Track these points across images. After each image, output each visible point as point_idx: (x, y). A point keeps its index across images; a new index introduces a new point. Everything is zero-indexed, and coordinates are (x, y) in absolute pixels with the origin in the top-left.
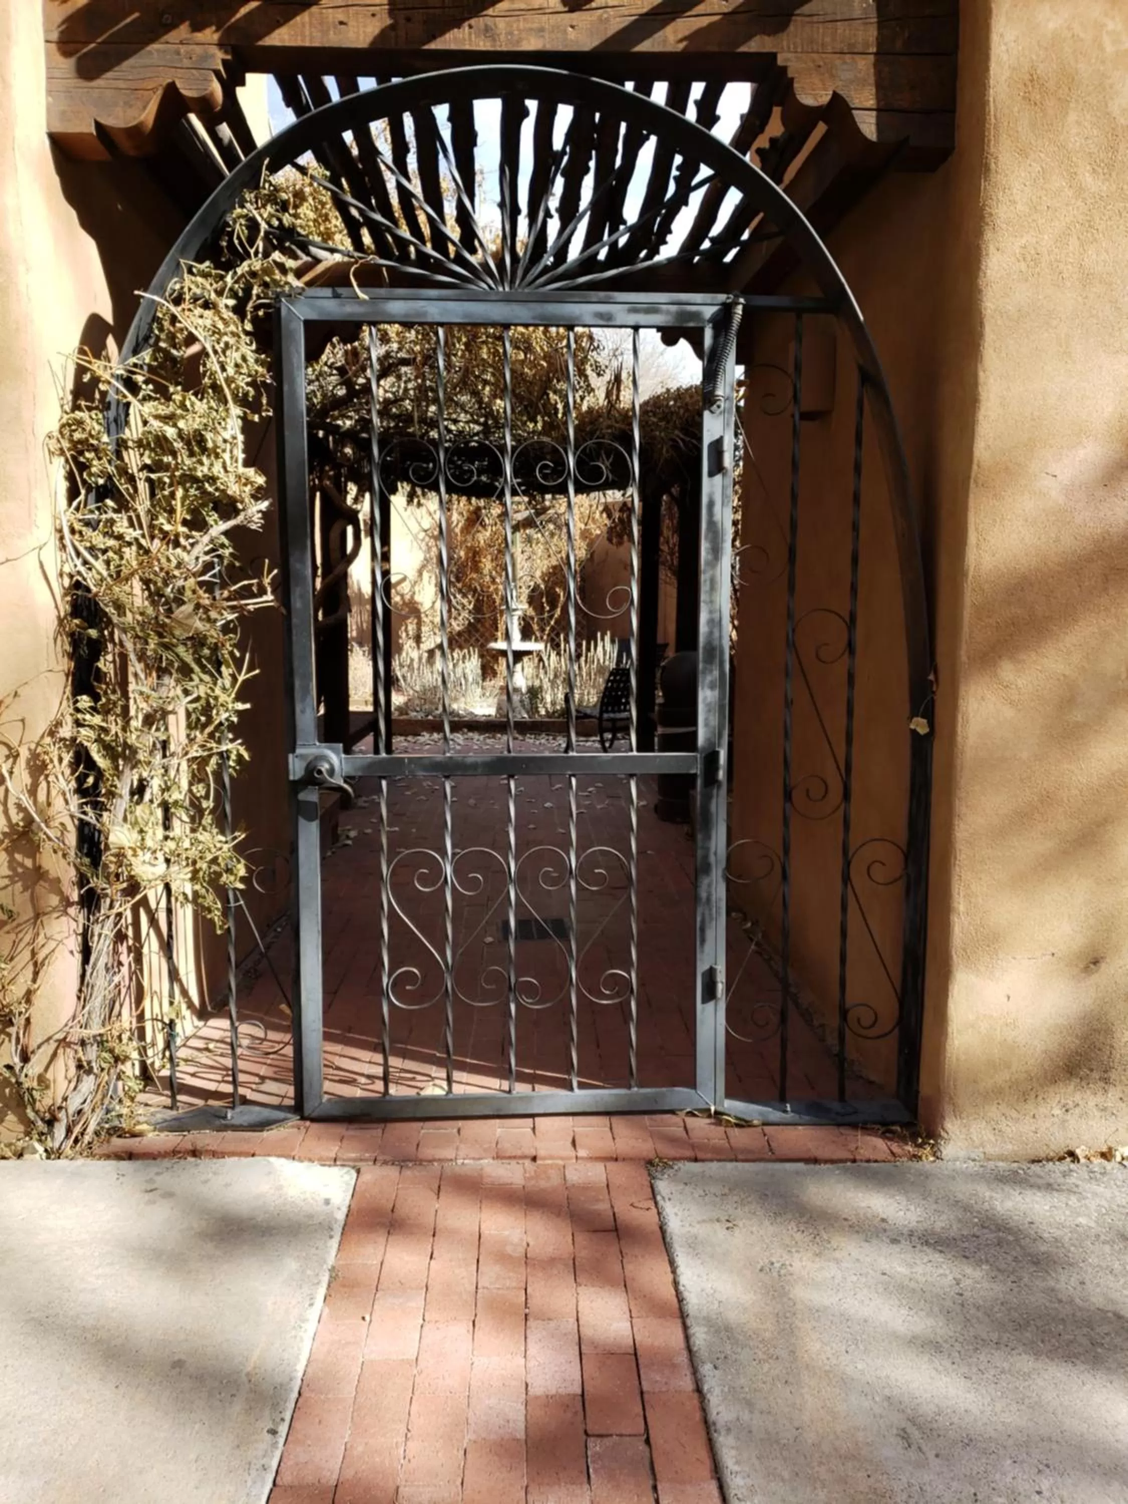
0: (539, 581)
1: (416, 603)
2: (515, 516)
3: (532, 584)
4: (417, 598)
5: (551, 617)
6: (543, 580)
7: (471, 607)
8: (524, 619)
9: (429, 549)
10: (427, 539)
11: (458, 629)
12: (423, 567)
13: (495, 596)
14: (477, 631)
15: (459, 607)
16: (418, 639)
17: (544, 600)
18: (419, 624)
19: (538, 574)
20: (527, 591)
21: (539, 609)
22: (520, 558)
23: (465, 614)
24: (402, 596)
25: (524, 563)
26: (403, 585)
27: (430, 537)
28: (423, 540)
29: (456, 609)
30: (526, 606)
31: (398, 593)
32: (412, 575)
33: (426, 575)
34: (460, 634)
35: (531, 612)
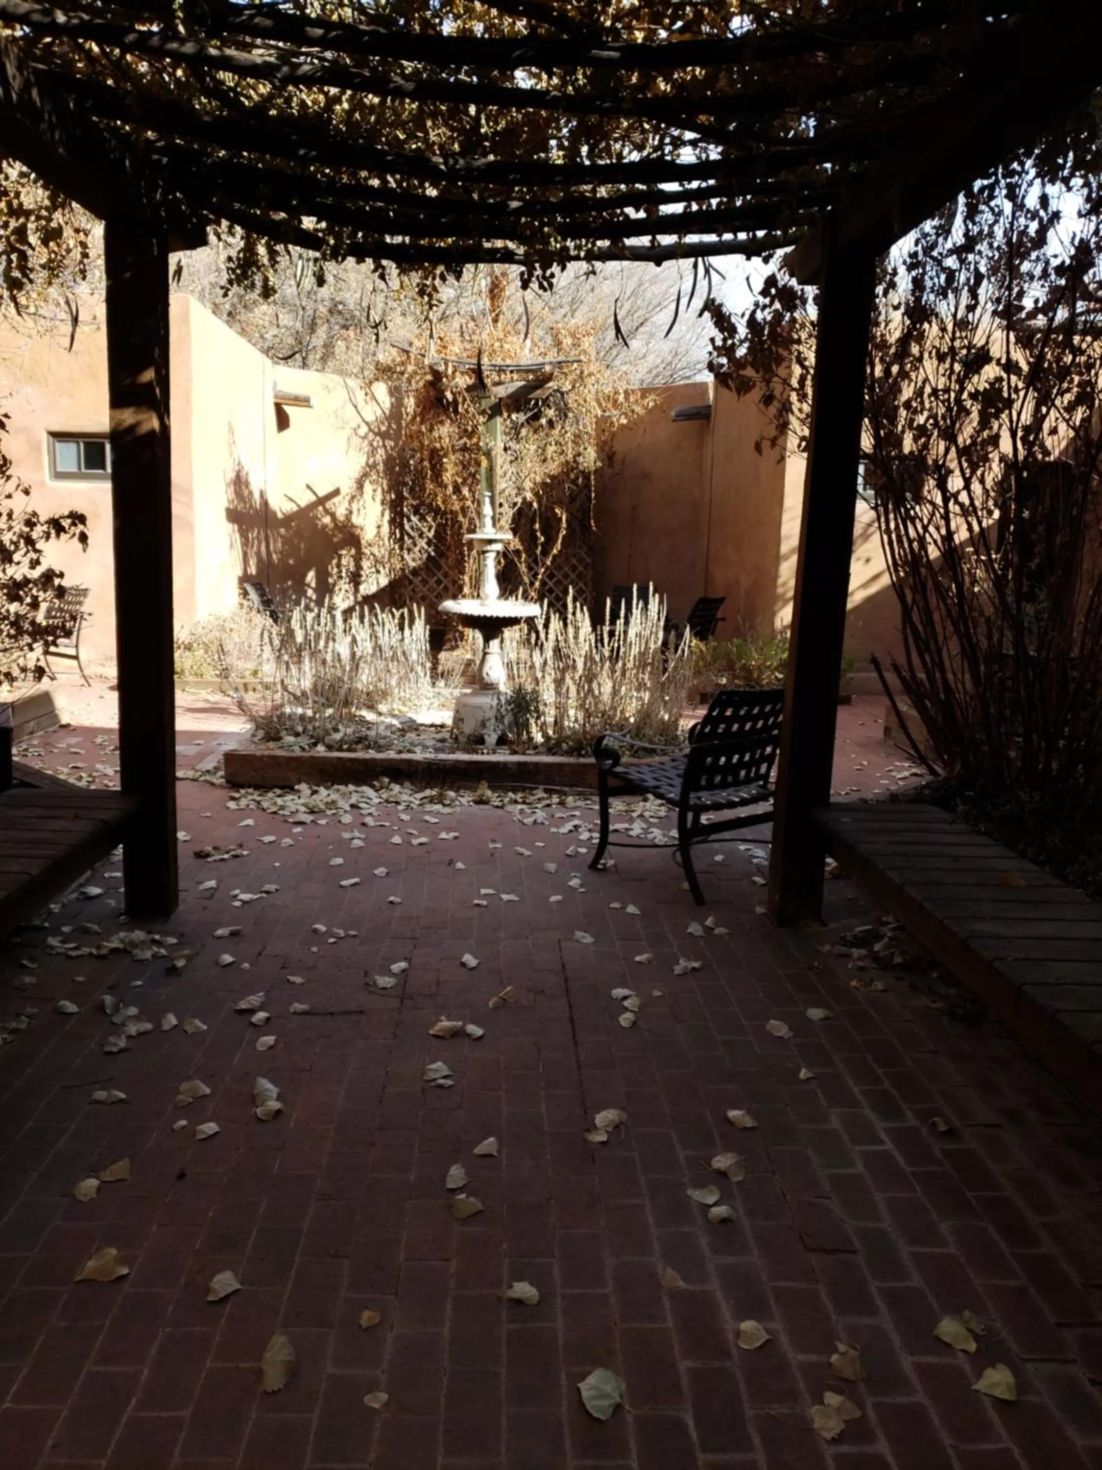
0: (529, 496)
1: (353, 526)
2: (495, 389)
3: (519, 500)
4: (355, 520)
5: (545, 553)
6: (536, 494)
7: (431, 534)
8: (505, 555)
9: (373, 450)
10: (371, 436)
11: (412, 564)
12: (365, 475)
13: (460, 518)
14: (439, 568)
15: (414, 534)
16: (356, 579)
17: (537, 526)
18: (358, 558)
19: (528, 485)
20: (511, 513)
21: (529, 540)
22: (501, 460)
23: (422, 543)
24: (333, 516)
25: (507, 466)
26: (336, 500)
27: (376, 434)
28: (364, 438)
29: (410, 537)
30: (509, 536)
31: (327, 511)
32: (347, 487)
33: (368, 487)
34: (415, 572)
35: (516, 544)
